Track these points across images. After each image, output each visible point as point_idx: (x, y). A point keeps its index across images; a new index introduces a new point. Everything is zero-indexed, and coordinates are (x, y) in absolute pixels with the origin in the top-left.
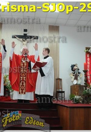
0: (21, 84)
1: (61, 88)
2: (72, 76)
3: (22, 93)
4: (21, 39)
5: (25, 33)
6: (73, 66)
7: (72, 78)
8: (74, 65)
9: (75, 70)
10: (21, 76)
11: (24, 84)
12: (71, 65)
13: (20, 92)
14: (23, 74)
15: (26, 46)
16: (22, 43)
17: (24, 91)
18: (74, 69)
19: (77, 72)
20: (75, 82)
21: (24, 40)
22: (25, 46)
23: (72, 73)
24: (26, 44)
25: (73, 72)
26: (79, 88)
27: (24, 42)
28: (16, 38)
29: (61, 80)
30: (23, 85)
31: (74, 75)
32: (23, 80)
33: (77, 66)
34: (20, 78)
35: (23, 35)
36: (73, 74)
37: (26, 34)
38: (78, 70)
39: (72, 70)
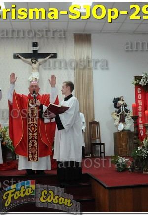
0: (30, 145)
1: (98, 138)
2: (116, 117)
3: (33, 159)
4: (29, 60)
5: (35, 48)
6: (116, 101)
7: (116, 121)
8: (119, 99)
9: (121, 106)
10: (29, 131)
11: (36, 145)
12: (113, 100)
13: (29, 158)
14: (33, 128)
15: (37, 71)
16: (31, 67)
17: (36, 157)
18: (118, 105)
19: (124, 110)
20: (121, 127)
21: (34, 61)
22: (35, 70)
23: (116, 112)
24: (37, 68)
25: (118, 110)
26: (128, 137)
27: (33, 64)
28: (20, 58)
29: (97, 123)
30: (33, 147)
31: (118, 116)
32: (33, 138)
33: (123, 100)
34: (29, 135)
35: (32, 52)
36: (116, 114)
37: (37, 51)
38: (126, 106)
39: (116, 106)
